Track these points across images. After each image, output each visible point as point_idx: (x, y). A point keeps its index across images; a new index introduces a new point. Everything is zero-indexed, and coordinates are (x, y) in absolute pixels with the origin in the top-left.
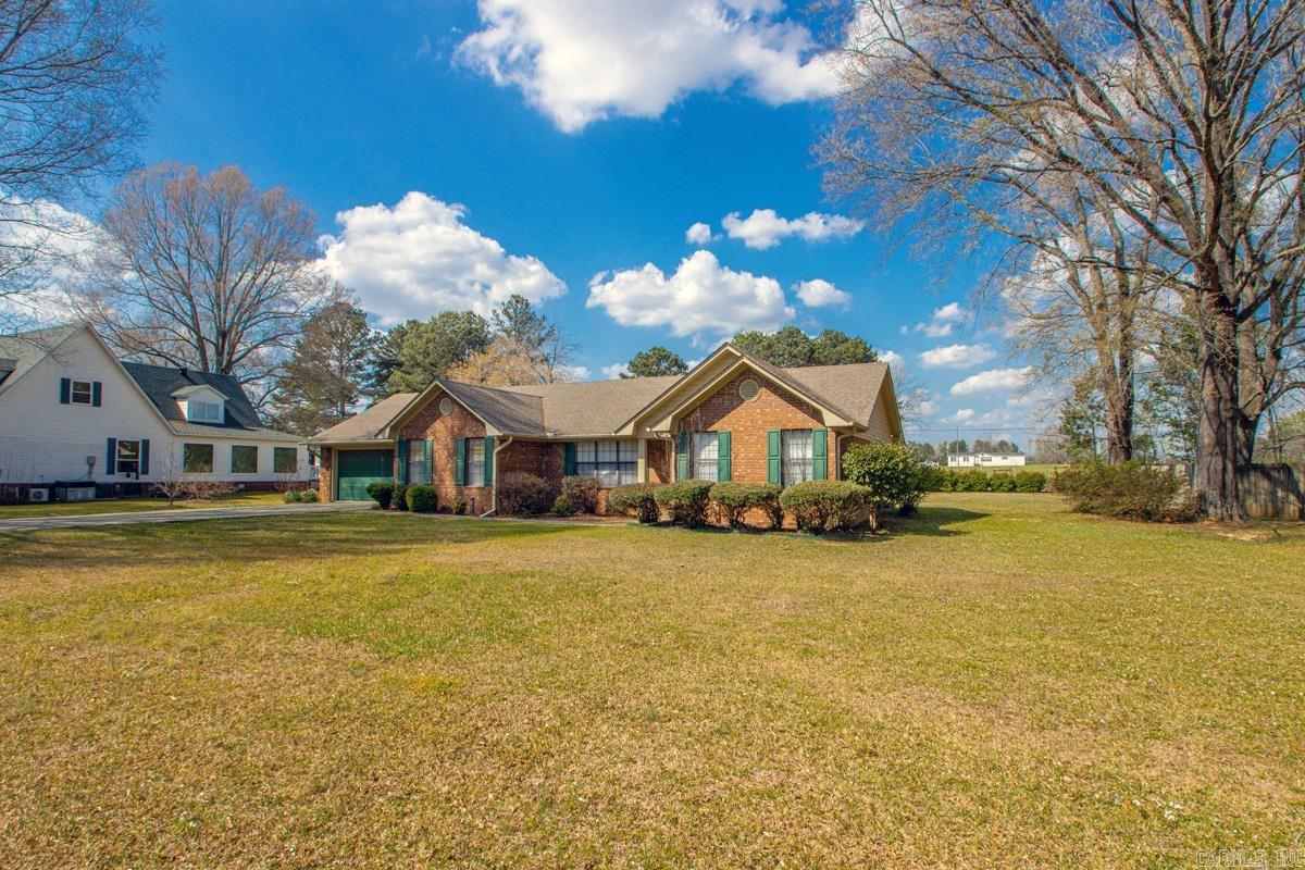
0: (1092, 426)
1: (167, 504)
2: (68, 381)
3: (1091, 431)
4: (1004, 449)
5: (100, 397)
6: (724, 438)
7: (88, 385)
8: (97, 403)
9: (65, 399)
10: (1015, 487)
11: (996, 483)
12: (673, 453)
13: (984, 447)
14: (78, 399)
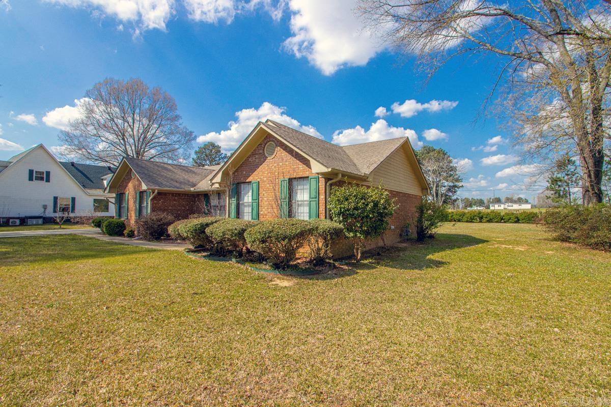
0: (568, 185)
1: (59, 226)
2: (33, 170)
3: (567, 188)
4: (520, 201)
5: (49, 177)
6: (255, 186)
7: (43, 173)
8: (48, 180)
9: (31, 179)
10: (518, 220)
11: (507, 218)
12: (227, 198)
13: (509, 200)
14: (37, 179)
